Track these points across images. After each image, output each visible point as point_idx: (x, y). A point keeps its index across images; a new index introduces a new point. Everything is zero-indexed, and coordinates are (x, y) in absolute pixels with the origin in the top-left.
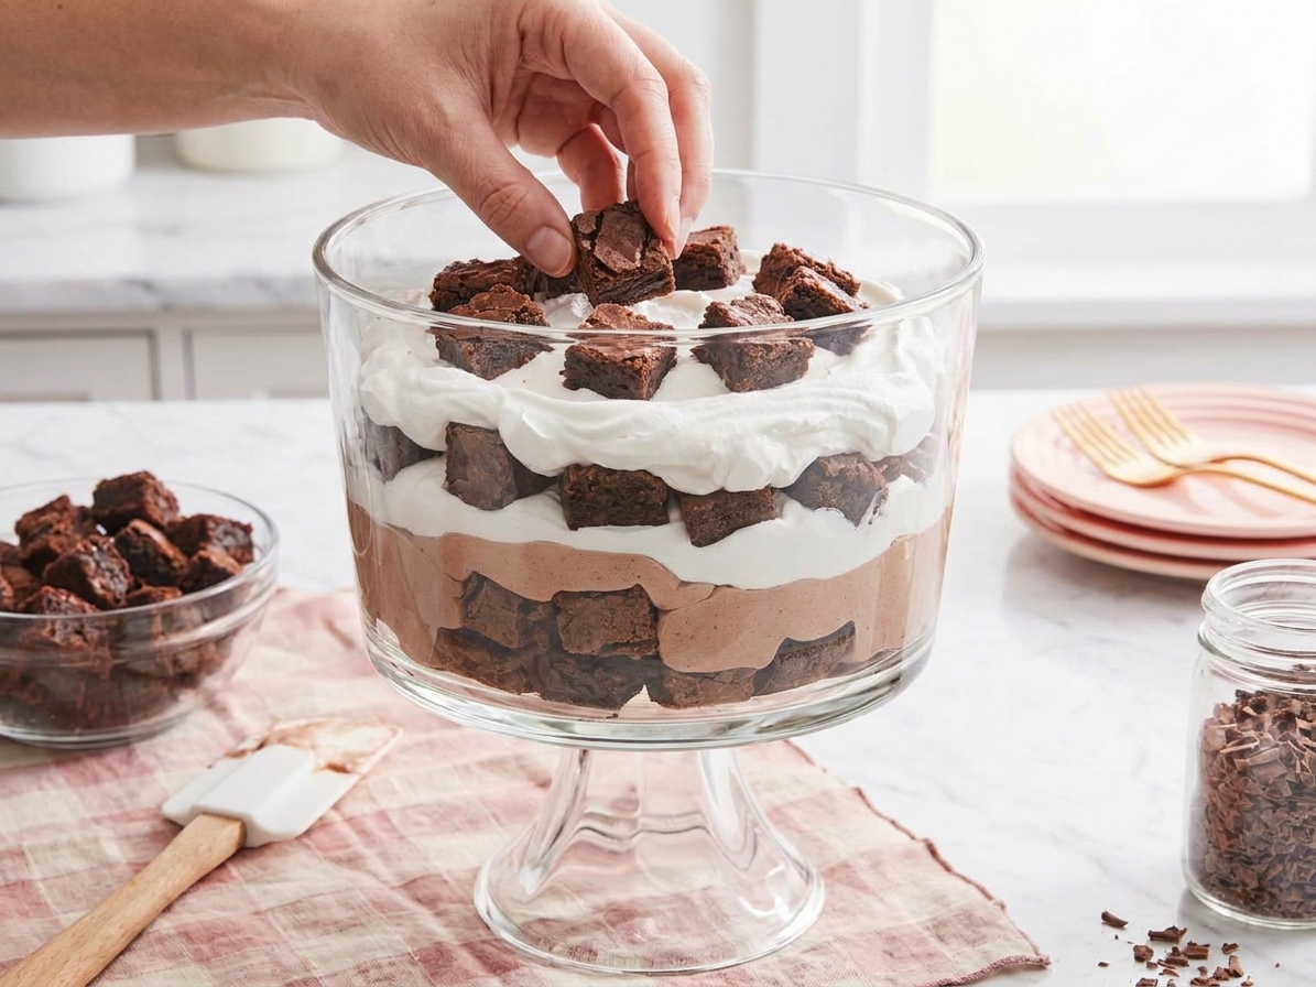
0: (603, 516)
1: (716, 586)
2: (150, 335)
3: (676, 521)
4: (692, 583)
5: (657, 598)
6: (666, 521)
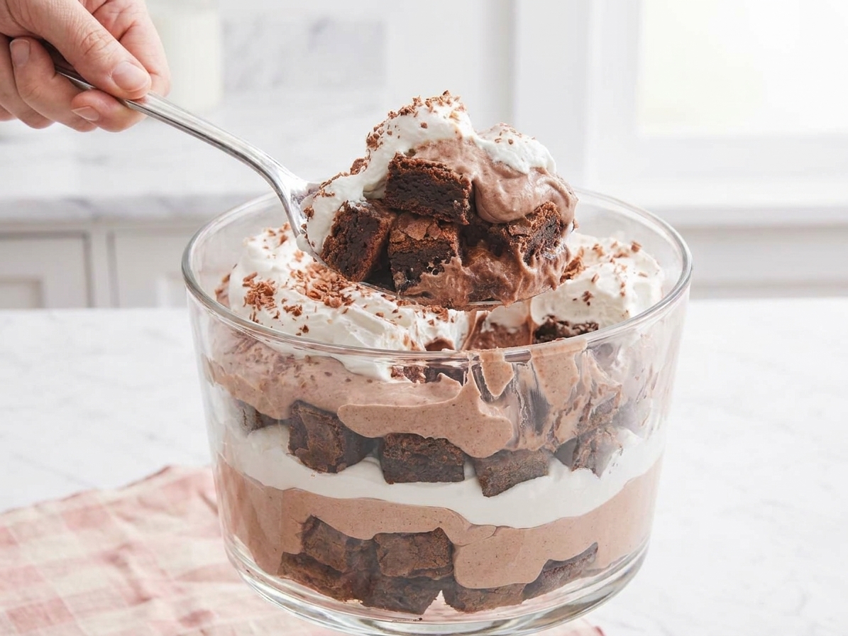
0: (411, 475)
1: (497, 527)
2: (84, 236)
3: (470, 477)
4: (480, 526)
5: (453, 538)
6: (463, 479)
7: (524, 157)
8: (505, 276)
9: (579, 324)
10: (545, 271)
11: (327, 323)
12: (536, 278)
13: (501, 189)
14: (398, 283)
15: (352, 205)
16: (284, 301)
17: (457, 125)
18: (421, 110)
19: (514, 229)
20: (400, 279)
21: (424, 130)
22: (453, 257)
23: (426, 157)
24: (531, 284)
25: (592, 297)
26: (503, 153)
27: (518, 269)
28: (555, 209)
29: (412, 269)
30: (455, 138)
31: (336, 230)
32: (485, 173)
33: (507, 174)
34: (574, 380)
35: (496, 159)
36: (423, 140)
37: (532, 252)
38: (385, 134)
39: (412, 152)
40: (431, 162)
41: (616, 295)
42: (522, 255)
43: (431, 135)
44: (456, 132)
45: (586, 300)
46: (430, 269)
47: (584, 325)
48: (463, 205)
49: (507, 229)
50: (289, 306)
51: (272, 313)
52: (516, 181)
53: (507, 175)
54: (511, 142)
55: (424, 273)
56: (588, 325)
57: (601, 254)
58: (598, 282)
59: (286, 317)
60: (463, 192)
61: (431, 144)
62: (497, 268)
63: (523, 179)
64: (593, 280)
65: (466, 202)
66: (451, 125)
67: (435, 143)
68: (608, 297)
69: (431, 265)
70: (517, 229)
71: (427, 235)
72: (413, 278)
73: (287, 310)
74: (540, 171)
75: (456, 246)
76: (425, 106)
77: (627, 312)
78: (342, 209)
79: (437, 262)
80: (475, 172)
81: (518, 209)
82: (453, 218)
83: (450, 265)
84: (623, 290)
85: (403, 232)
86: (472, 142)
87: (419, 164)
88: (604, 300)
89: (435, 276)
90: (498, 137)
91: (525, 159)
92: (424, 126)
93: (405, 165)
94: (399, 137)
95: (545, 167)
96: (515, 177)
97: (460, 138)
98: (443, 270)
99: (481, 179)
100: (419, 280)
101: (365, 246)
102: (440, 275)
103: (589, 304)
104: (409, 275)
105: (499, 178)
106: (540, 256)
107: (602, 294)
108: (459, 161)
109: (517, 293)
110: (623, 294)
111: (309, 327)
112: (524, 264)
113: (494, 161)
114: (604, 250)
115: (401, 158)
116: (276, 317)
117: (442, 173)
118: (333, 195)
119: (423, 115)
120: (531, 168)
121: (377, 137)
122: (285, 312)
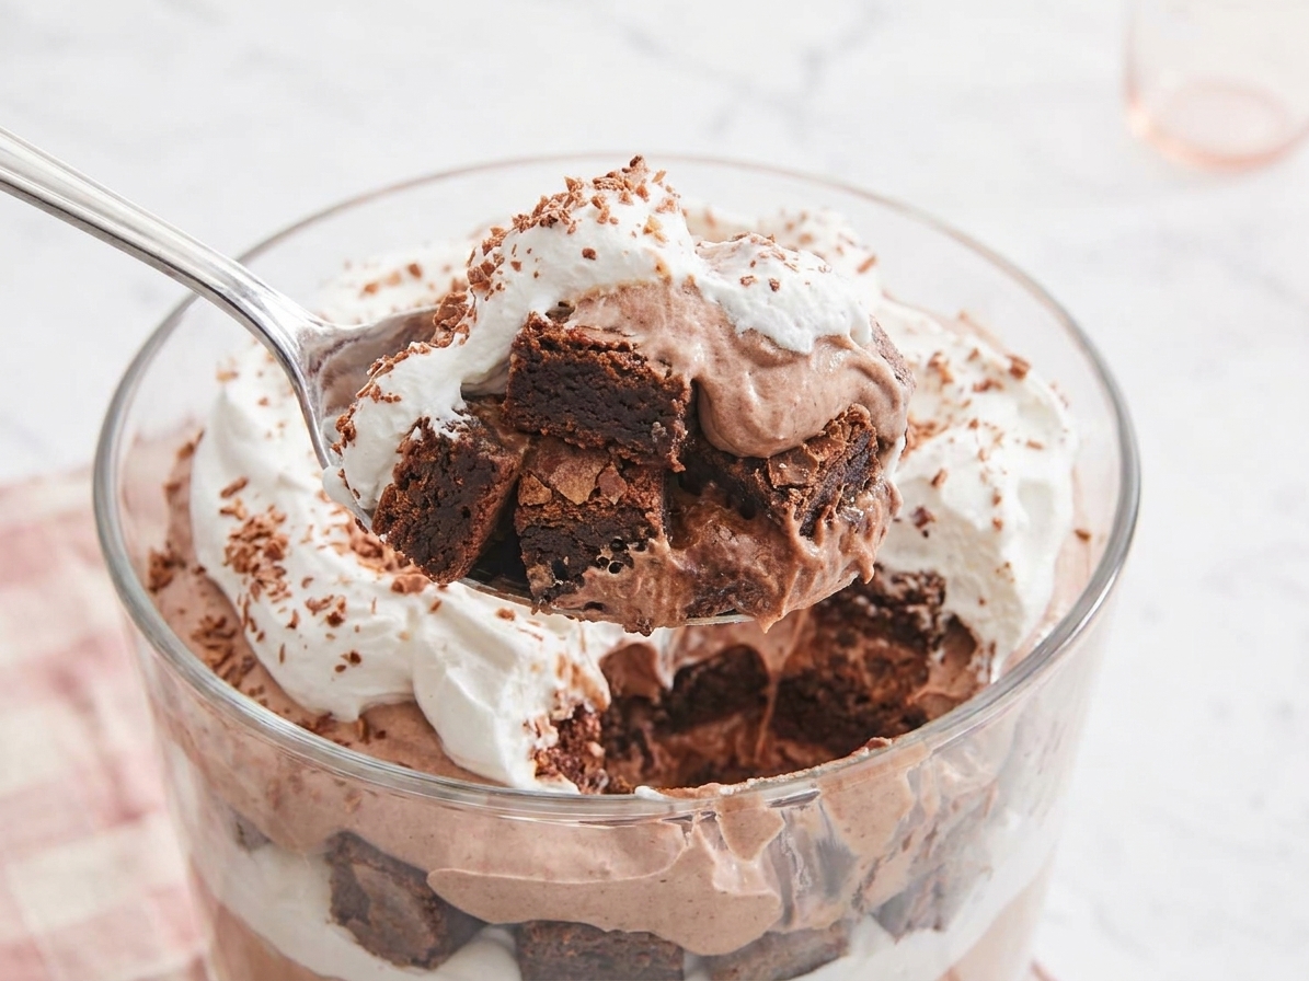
7: (803, 319)
8: (760, 568)
9: (906, 574)
10: (846, 547)
11: (398, 641)
12: (827, 566)
13: (752, 394)
14: (535, 584)
15: (438, 428)
16: (306, 582)
17: (659, 251)
18: (582, 215)
19: (780, 470)
20: (540, 577)
21: (586, 263)
22: (651, 540)
23: (593, 323)
24: (817, 578)
25: (933, 520)
26: (756, 310)
27: (789, 553)
28: (868, 423)
29: (566, 561)
30: (654, 279)
31: (405, 478)
32: (719, 360)
33: (766, 356)
34: (904, 806)
35: (743, 324)
36: (584, 285)
37: (817, 513)
38: (506, 268)
39: (562, 311)
40: (604, 339)
41: (982, 523)
42: (795, 525)
43: (603, 274)
44: (658, 268)
45: (919, 525)
46: (604, 562)
47: (916, 578)
48: (671, 431)
49: (766, 474)
50: (319, 598)
51: (283, 610)
52: (783, 373)
53: (764, 362)
54: (774, 287)
55: (593, 570)
56: (923, 580)
57: (946, 380)
58: (944, 487)
59: (313, 625)
60: (671, 405)
61: (602, 293)
62: (743, 549)
63: (802, 364)
64: (935, 482)
65: (679, 425)
66: (648, 253)
67: (613, 291)
68: (966, 525)
69: (606, 553)
70: (788, 471)
71: (597, 492)
72: (569, 576)
73: (314, 608)
74: (836, 342)
75: (656, 518)
76: (591, 206)
77: (1007, 565)
78: (417, 434)
79: (619, 547)
80: (696, 358)
81: (788, 432)
82: (650, 457)
83: (645, 554)
84: (995, 513)
85: (547, 485)
86: (691, 287)
87: (578, 344)
88: (958, 530)
89: (614, 575)
90: (746, 272)
91: (806, 322)
92: (589, 254)
93: (549, 344)
94: (536, 275)
95: (846, 333)
96: (782, 364)
97: (667, 281)
98: (631, 563)
99: (710, 374)
100: (581, 581)
101: (466, 513)
102: (625, 573)
103: (926, 534)
104: (560, 572)
105: (747, 365)
106: (836, 520)
107: (952, 516)
108: (664, 336)
109: (786, 600)
110: (997, 525)
111: (361, 653)
112: (802, 542)
113: (739, 330)
114: (952, 371)
115: (539, 326)
116: (293, 626)
117: (625, 364)
118: (397, 399)
119: (586, 230)
120: (818, 340)
121: (488, 269)
122: (310, 612)
